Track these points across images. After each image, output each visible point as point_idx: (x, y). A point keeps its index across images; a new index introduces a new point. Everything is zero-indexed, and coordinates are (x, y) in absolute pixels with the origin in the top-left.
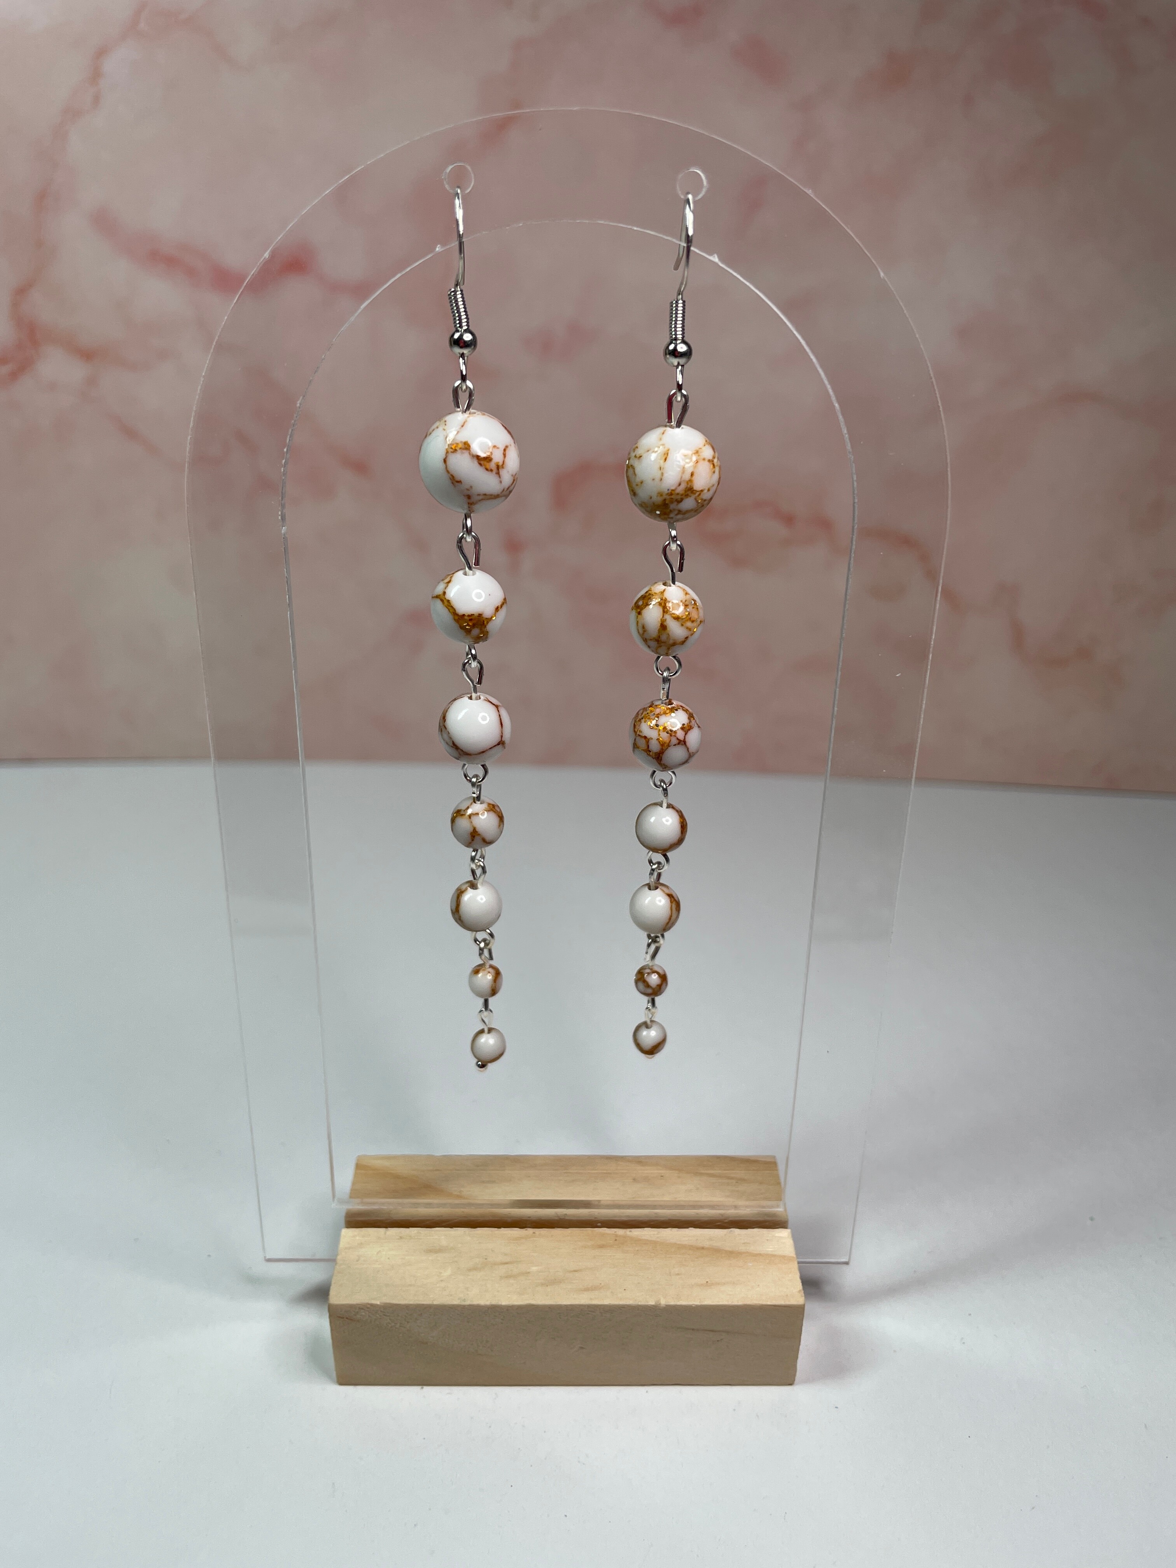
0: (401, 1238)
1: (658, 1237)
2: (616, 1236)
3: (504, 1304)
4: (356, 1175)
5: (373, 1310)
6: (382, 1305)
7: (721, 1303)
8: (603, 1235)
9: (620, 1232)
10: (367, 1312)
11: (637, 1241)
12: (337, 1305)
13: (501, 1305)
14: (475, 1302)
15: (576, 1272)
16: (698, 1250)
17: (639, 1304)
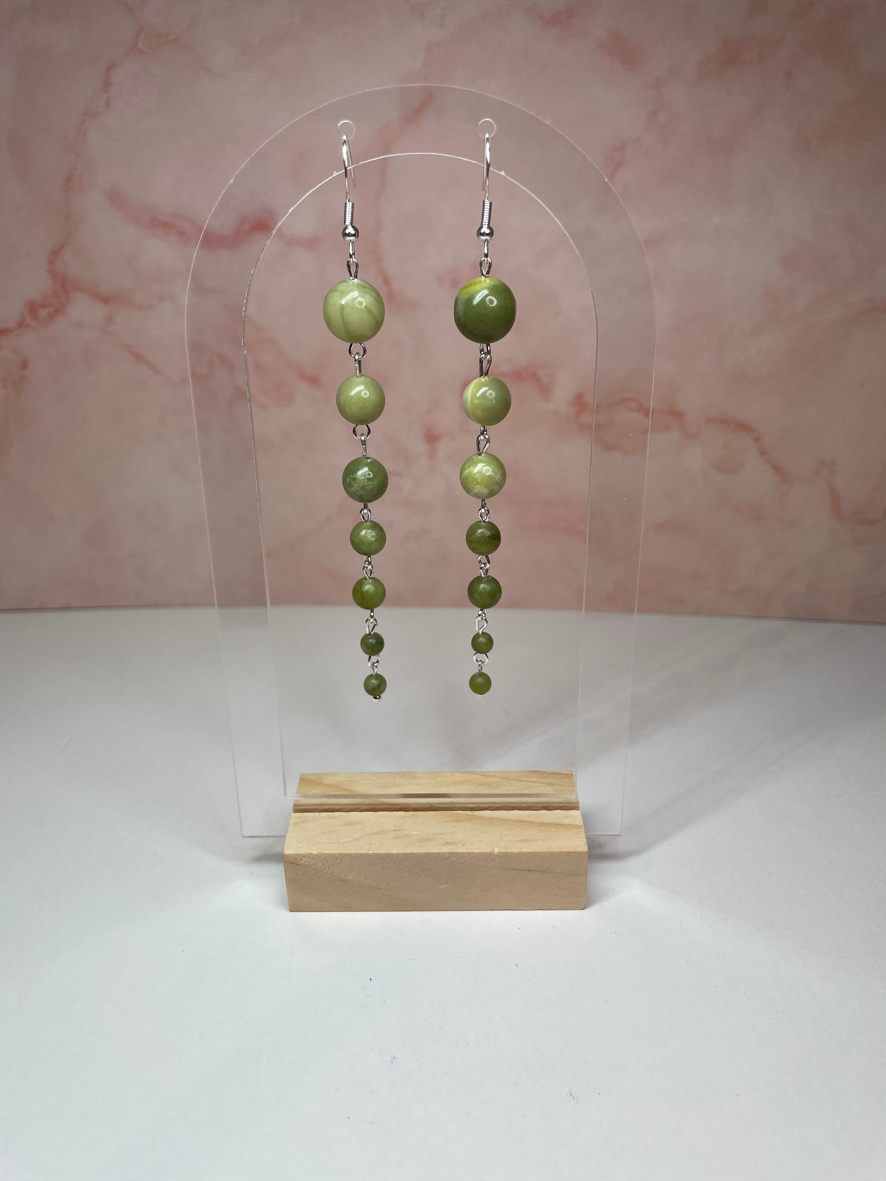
0: (329, 818)
1: (494, 816)
2: (467, 815)
3: (394, 852)
4: (300, 784)
5: (311, 858)
6: (317, 854)
7: (534, 851)
8: (459, 814)
9: (469, 813)
10: (308, 860)
11: (481, 818)
12: (288, 855)
13: (393, 853)
14: (376, 852)
15: (440, 835)
16: (520, 822)
17: (481, 851)
